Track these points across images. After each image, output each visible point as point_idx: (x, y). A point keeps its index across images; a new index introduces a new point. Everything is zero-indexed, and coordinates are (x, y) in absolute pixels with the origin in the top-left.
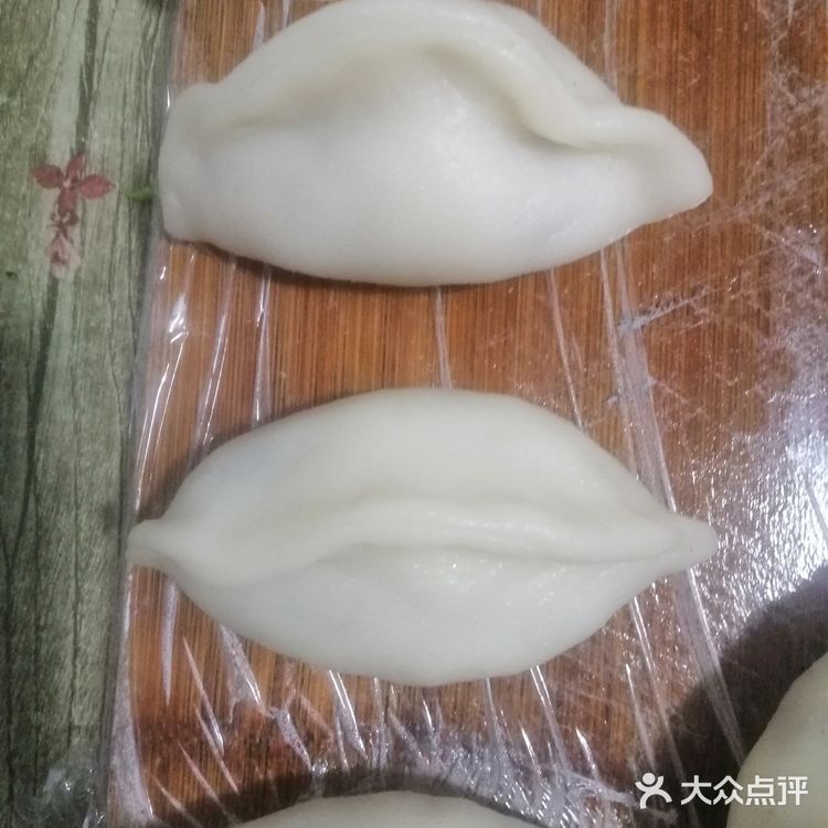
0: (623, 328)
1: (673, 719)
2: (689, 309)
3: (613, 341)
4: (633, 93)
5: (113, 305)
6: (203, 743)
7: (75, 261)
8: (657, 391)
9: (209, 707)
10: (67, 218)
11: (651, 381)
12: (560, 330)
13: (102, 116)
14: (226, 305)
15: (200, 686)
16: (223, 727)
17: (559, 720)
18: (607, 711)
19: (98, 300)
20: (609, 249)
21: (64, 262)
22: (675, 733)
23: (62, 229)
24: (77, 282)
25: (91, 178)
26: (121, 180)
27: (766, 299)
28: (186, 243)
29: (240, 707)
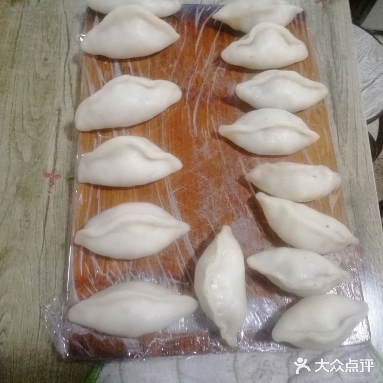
0: (171, 193)
1: (187, 265)
2: (183, 188)
3: (169, 195)
4: (168, 150)
5: (63, 201)
6: (90, 283)
7: (54, 192)
8: (178, 204)
9: (91, 275)
10: (52, 183)
11: (177, 202)
12: (158, 194)
13: (59, 162)
14: (91, 195)
15: (88, 271)
16: (94, 280)
17: (164, 268)
18: (174, 265)
19: (59, 200)
20: (166, 177)
21: (51, 193)
22: (187, 268)
23: (51, 186)
24: (54, 196)
25: (57, 175)
26: (64, 175)
27: (197, 186)
28: (82, 183)
29: (98, 275)
